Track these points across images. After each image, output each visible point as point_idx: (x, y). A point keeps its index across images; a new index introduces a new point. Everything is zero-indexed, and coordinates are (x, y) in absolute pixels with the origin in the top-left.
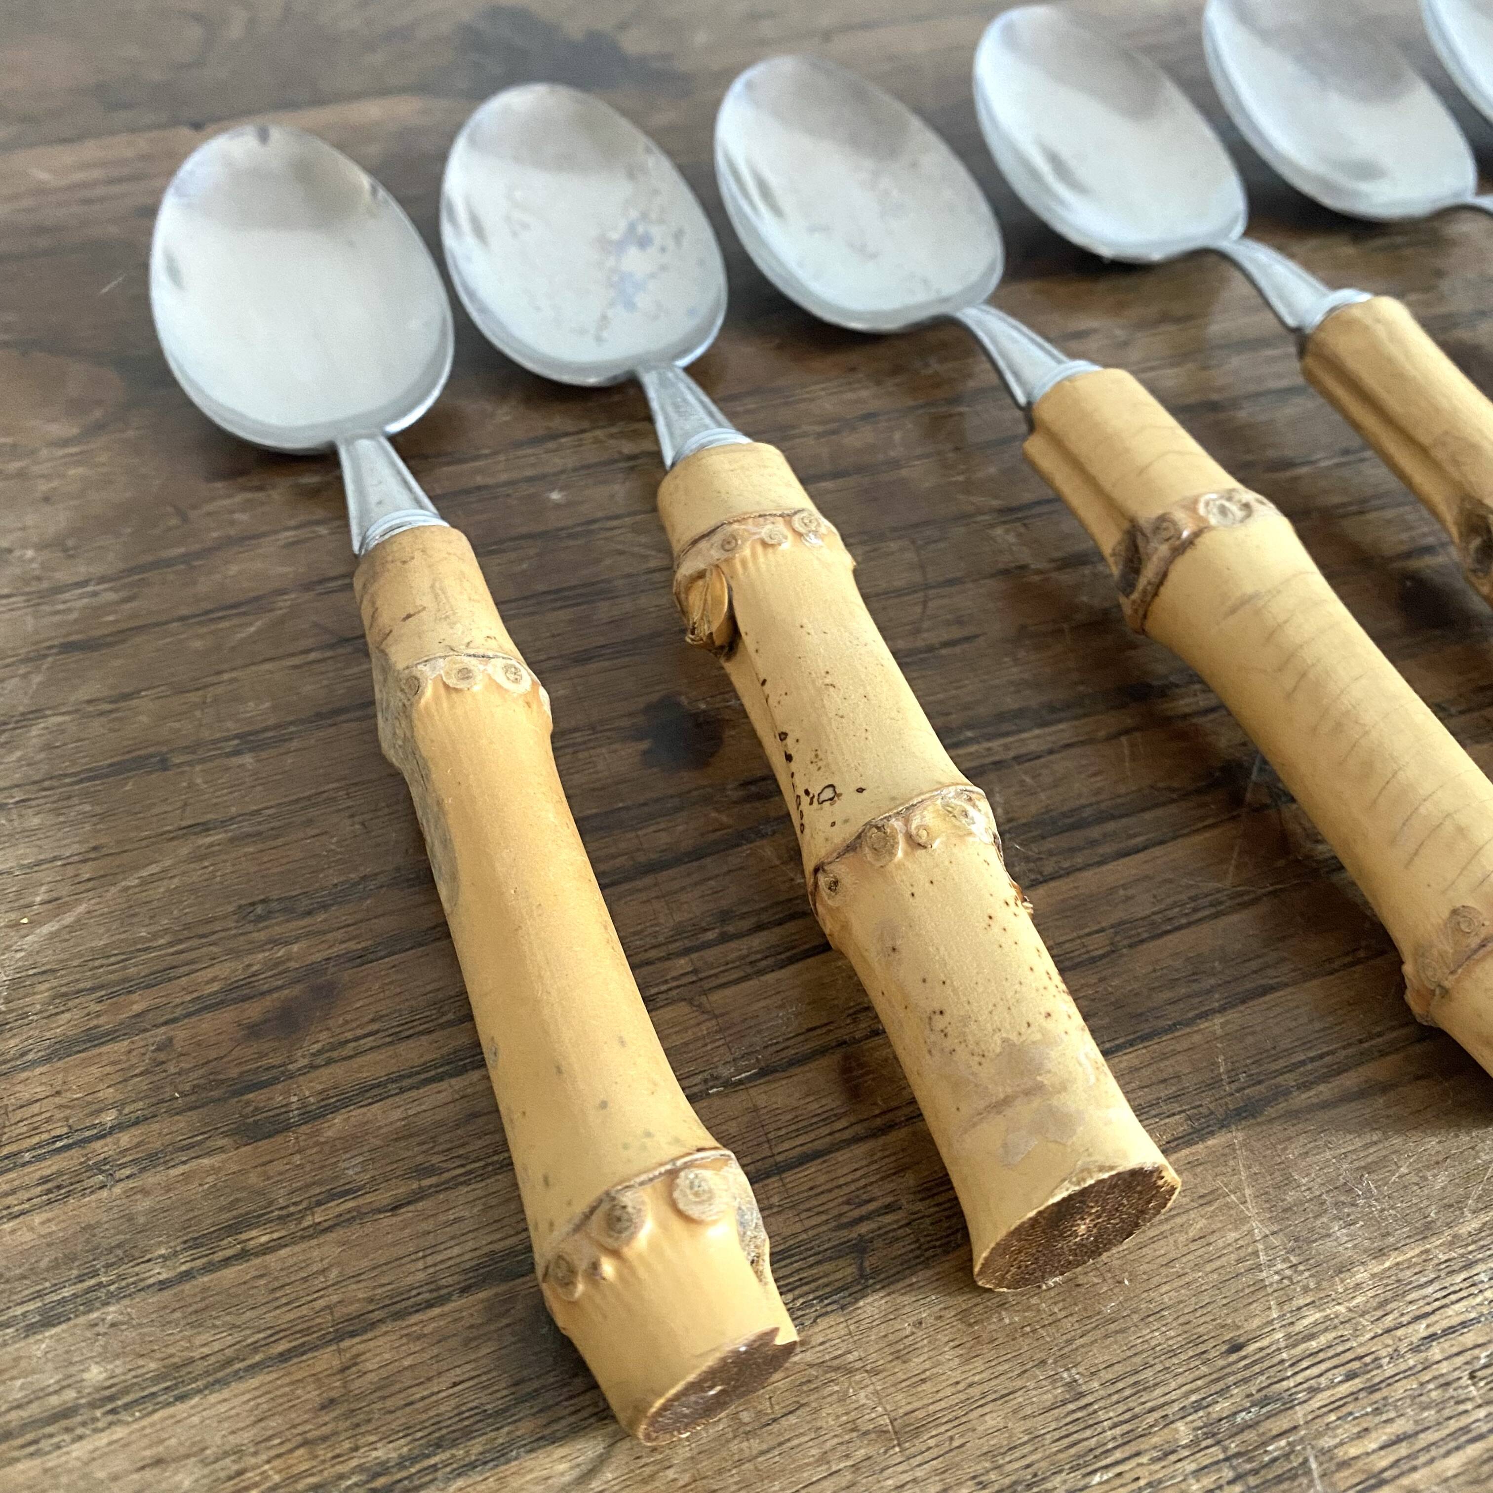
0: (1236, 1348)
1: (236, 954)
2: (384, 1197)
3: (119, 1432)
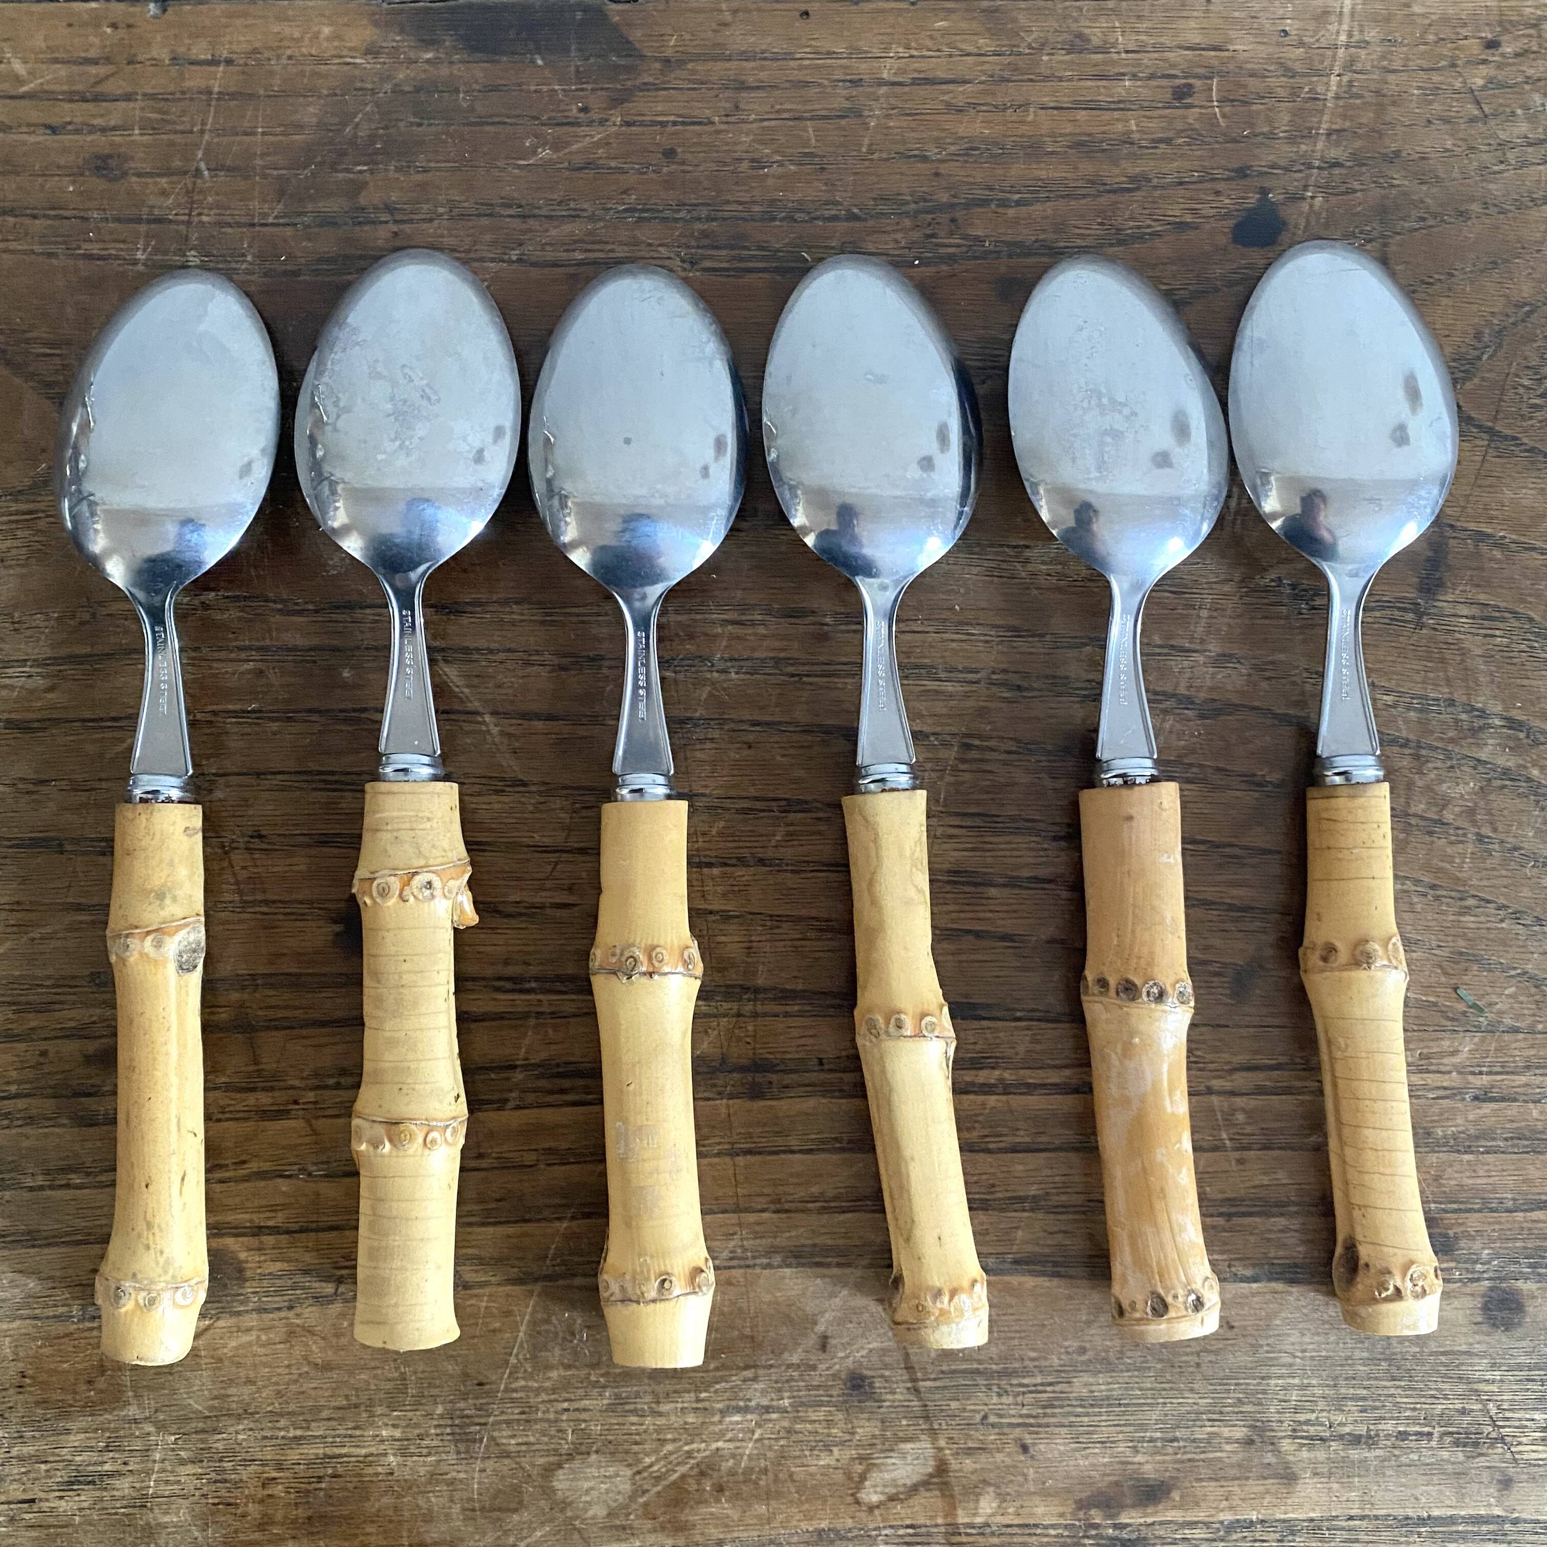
0: (480, 1384)
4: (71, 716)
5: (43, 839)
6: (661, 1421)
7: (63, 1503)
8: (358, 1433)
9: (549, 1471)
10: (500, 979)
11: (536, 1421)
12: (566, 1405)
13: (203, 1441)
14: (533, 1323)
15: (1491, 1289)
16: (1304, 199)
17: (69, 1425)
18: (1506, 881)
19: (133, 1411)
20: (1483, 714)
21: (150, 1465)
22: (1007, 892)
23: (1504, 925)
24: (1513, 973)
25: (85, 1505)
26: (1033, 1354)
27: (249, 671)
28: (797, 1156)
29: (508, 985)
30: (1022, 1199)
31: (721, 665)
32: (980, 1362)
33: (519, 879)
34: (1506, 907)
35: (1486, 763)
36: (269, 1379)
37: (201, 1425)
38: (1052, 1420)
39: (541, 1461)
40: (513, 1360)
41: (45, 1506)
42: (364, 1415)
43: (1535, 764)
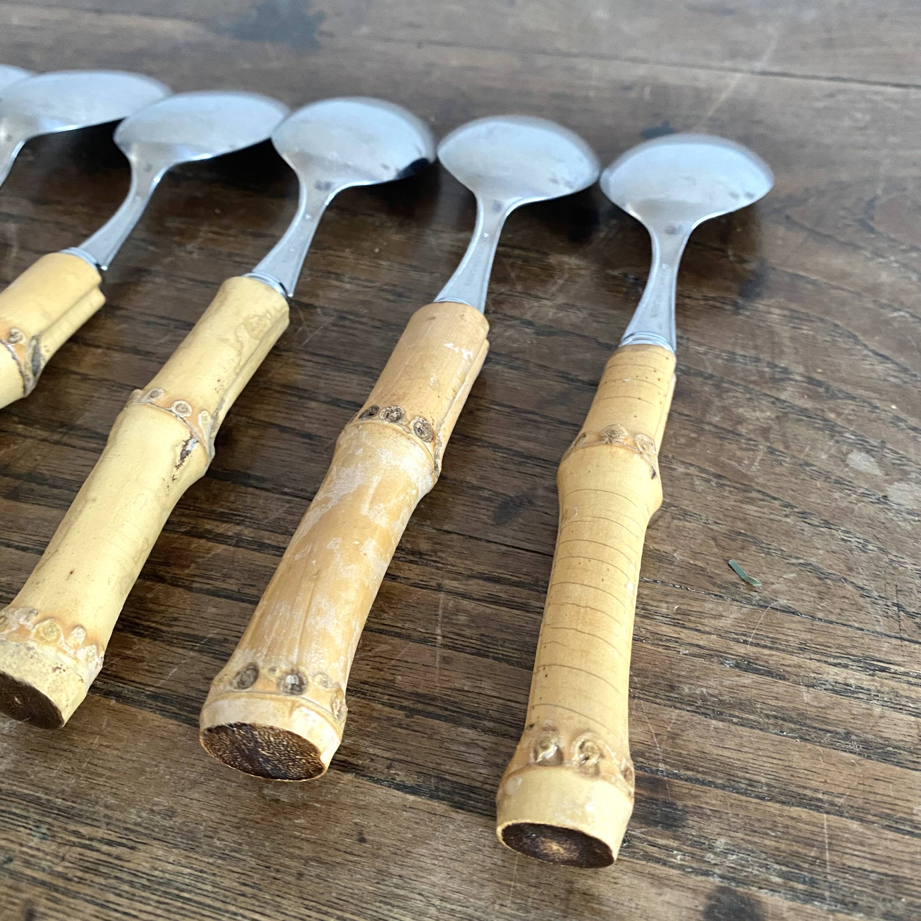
15: (722, 890)
20: (785, 371)
22: (324, 406)
23: (788, 520)
24: (794, 561)
26: (112, 801)
30: (196, 638)
32: (47, 790)
34: (792, 507)
35: (785, 401)
38: (88, 891)
43: (832, 410)
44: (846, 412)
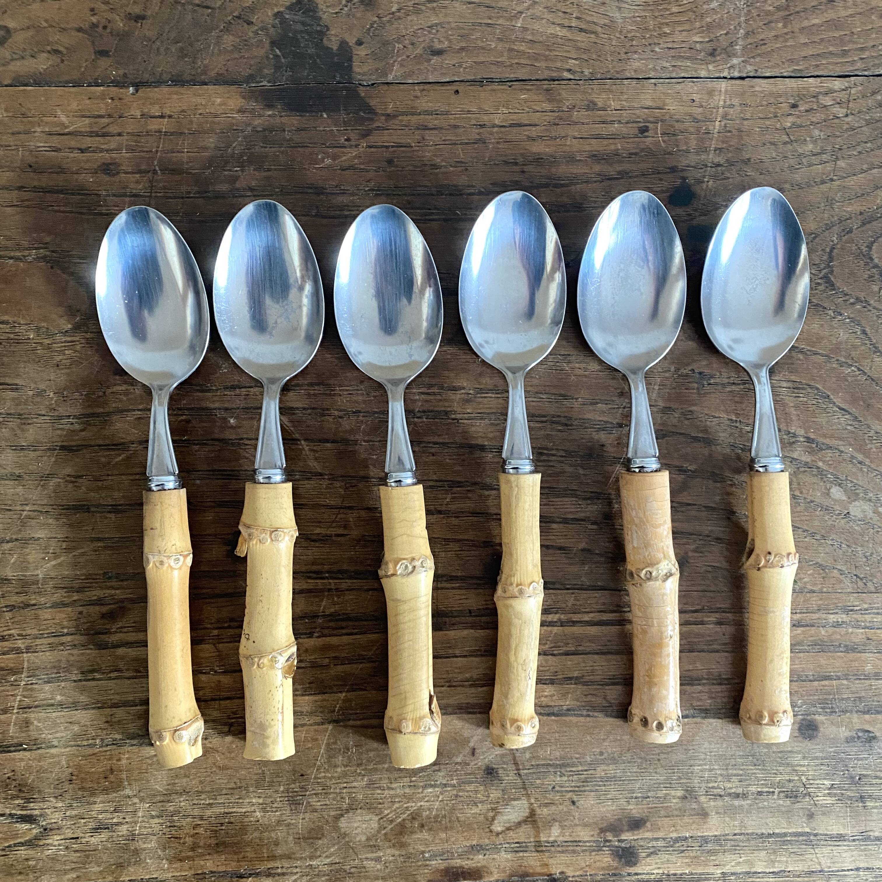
0: (302, 775)
1: (101, 588)
2: (127, 674)
3: (63, 713)
4: (93, 443)
5: (80, 505)
6: (392, 792)
7: (93, 839)
8: (241, 801)
9: (337, 818)
10: (311, 572)
11: (330, 793)
12: (345, 785)
13: (162, 806)
14: (328, 744)
15: (803, 720)
16: (703, 182)
17: (95, 800)
18: (808, 518)
19: (128, 792)
20: (795, 435)
21: (136, 819)
22: (561, 525)
24: (811, 563)
25: (104, 839)
26: (578, 756)
27: (182, 421)
28: (459, 659)
29: (314, 575)
30: (570, 679)
31: (419, 415)
32: (551, 760)
33: (320, 522)
34: (807, 531)
36: (196, 774)
37: (162, 798)
38: (587, 788)
39: (332, 813)
40: (318, 763)
41: (84, 840)
42: (244, 792)
43: (820, 460)
44: (828, 459)
